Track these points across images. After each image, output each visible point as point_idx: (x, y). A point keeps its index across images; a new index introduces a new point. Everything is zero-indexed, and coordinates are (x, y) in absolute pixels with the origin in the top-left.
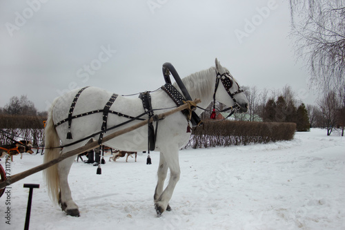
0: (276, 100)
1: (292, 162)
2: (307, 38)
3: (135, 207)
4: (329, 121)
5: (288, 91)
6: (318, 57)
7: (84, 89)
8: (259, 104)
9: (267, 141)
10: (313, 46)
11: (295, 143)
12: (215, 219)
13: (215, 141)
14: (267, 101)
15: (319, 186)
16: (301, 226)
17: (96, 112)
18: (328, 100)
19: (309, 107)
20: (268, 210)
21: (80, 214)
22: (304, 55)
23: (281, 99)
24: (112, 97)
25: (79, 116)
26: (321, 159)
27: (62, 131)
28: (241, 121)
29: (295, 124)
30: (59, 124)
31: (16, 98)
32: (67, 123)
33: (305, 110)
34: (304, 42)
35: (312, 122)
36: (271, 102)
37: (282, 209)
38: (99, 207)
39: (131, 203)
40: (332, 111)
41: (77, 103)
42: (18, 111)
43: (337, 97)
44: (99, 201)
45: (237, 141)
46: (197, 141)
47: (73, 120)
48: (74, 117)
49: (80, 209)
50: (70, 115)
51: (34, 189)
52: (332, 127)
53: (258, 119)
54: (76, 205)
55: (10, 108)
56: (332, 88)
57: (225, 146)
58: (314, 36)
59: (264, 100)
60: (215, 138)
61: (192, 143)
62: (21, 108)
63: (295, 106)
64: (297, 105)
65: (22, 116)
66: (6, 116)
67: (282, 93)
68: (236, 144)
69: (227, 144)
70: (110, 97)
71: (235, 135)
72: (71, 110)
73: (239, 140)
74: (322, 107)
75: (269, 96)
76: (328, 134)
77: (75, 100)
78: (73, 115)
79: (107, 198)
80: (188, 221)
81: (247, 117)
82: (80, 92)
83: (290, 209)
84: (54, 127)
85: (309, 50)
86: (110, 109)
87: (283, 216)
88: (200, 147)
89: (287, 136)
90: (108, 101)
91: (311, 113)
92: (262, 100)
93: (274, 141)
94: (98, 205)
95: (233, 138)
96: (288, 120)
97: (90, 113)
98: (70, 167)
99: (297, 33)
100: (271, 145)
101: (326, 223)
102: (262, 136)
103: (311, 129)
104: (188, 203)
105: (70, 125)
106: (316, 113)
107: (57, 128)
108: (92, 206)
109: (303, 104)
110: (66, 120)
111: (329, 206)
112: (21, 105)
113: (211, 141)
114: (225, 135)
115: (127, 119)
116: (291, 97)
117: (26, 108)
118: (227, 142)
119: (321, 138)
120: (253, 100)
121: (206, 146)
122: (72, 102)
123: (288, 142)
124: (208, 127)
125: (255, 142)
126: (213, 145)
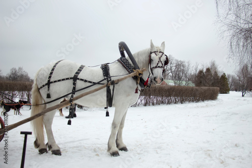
0: (205, 70)
1: (216, 116)
2: (228, 25)
3: (102, 149)
4: (243, 86)
5: (213, 64)
6: (235, 39)
7: (59, 62)
8: (192, 74)
9: (198, 101)
10: (232, 32)
11: (218, 102)
12: (160, 157)
13: (160, 101)
14: (198, 71)
15: (236, 133)
16: (222, 162)
17: (67, 79)
18: (242, 70)
19: (229, 76)
20: (199, 151)
21: (62, 153)
22: (225, 38)
23: (208, 70)
24: (80, 68)
25: (55, 82)
26: (238, 114)
27: (44, 92)
28: (179, 85)
29: (218, 88)
30: (41, 87)
31: (15, 69)
32: (47, 86)
33: (226, 78)
34: (225, 28)
35: (231, 87)
36: (201, 72)
37: (209, 150)
38: (75, 148)
39: (99, 146)
40: (246, 78)
41: (54, 72)
42: (17, 78)
43: (249, 68)
44: (75, 144)
45: (176, 100)
46: (146, 100)
47: (51, 85)
48: (52, 82)
49: (61, 150)
50: (49, 81)
51: (28, 135)
52: (246, 90)
53: (192, 85)
54: (58, 147)
55: (10, 77)
56: (245, 62)
57: (167, 104)
58: (233, 24)
59: (196, 71)
60: (160, 99)
61: (143, 102)
62: (18, 76)
63: (218, 75)
64: (220, 75)
65: (19, 82)
66: (8, 82)
67: (209, 66)
68: (175, 103)
69: (169, 103)
70: (78, 68)
71: (175, 96)
72: (50, 77)
73: (177, 100)
74: (238, 76)
75: (200, 68)
76: (243, 96)
77: (53, 70)
78: (51, 81)
79: (81, 142)
80: (140, 158)
81: (184, 83)
82: (57, 64)
83: (215, 150)
84: (38, 89)
85: (229, 34)
86: (78, 77)
87: (209, 155)
88: (149, 105)
89: (213, 97)
90: (76, 71)
91: (230, 80)
92: (194, 71)
93: (203, 101)
94: (75, 147)
95: (173, 98)
96: (213, 85)
97: (63, 80)
98: (52, 119)
99: (220, 21)
100: (201, 104)
101: (241, 160)
102: (194, 97)
103: (230, 92)
104: (140, 146)
105: (49, 88)
106: (234, 79)
107: (40, 91)
108: (70, 148)
109: (224, 74)
110: (46, 84)
111: (243, 148)
112: (18, 74)
113: (157, 100)
114: (167, 96)
115: (90, 84)
116: (215, 68)
117: (22, 76)
118: (168, 101)
119: (237, 99)
120: (188, 70)
121: (153, 104)
122: (50, 71)
123: (214, 101)
124: (155, 90)
125: (189, 101)
126: (158, 103)
